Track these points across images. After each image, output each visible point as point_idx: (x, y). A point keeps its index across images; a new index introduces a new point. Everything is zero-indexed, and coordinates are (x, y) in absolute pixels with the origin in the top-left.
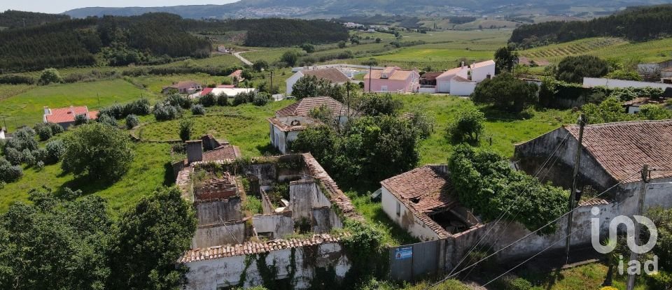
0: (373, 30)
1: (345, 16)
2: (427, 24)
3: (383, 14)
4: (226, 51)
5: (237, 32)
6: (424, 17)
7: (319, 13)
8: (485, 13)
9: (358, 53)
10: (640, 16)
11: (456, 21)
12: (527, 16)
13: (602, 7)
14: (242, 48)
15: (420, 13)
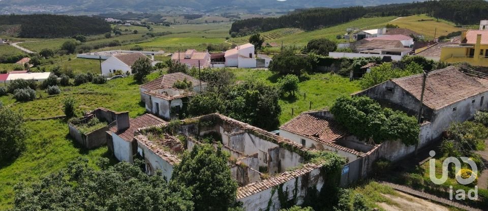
0: (129, 24)
1: (102, 13)
2: (168, 20)
3: (134, 12)
4: (4, 42)
5: (10, 26)
6: (165, 14)
7: (79, 10)
8: (208, 12)
9: (124, 41)
10: (308, 14)
11: (189, 18)
12: (236, 14)
13: (279, 9)
14: (19, 39)
15: (161, 12)
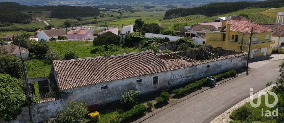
0: (111, 11)
1: (101, 5)
2: (135, 8)
3: (117, 4)
4: (40, 20)
5: (47, 12)
6: (134, 6)
7: (89, 3)
8: (159, 4)
9: (101, 21)
11: (147, 7)
12: (175, 6)
13: (202, 3)
15: (132, 4)
